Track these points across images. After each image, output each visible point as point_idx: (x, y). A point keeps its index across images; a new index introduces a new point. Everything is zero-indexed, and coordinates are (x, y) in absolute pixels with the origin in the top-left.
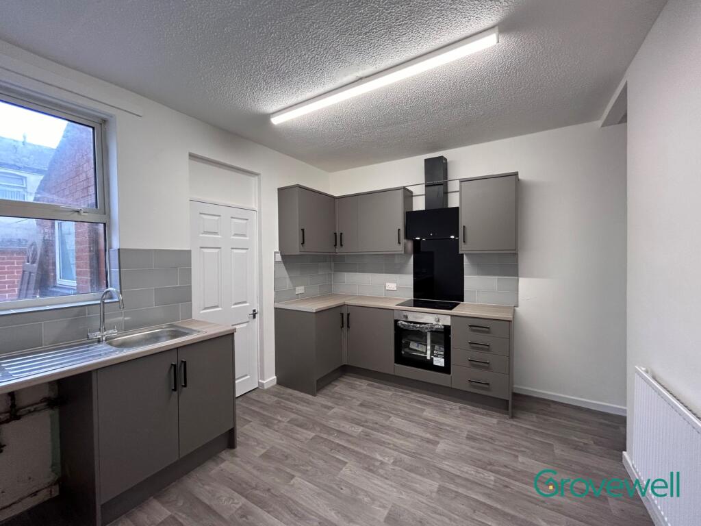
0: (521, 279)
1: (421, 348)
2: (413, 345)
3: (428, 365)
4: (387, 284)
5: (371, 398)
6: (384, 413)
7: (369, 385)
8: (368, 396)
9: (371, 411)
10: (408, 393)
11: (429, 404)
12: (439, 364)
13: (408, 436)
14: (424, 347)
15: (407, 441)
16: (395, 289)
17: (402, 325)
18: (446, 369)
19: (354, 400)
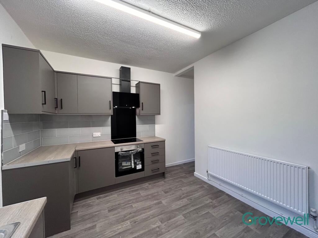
0: (156, 125)
1: (129, 164)
2: (124, 164)
3: (134, 170)
4: (94, 134)
5: (109, 204)
6: (127, 206)
7: (98, 199)
8: (106, 204)
9: (119, 210)
10: (123, 191)
11: (138, 189)
12: (139, 168)
13: (149, 208)
14: (130, 163)
15: (152, 210)
16: (100, 136)
17: (122, 154)
18: (142, 169)
19: (102, 211)
